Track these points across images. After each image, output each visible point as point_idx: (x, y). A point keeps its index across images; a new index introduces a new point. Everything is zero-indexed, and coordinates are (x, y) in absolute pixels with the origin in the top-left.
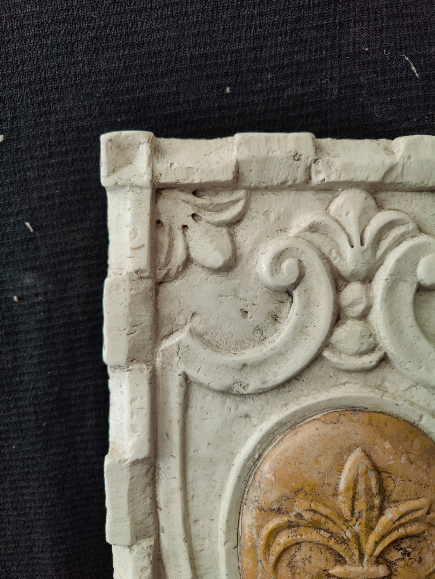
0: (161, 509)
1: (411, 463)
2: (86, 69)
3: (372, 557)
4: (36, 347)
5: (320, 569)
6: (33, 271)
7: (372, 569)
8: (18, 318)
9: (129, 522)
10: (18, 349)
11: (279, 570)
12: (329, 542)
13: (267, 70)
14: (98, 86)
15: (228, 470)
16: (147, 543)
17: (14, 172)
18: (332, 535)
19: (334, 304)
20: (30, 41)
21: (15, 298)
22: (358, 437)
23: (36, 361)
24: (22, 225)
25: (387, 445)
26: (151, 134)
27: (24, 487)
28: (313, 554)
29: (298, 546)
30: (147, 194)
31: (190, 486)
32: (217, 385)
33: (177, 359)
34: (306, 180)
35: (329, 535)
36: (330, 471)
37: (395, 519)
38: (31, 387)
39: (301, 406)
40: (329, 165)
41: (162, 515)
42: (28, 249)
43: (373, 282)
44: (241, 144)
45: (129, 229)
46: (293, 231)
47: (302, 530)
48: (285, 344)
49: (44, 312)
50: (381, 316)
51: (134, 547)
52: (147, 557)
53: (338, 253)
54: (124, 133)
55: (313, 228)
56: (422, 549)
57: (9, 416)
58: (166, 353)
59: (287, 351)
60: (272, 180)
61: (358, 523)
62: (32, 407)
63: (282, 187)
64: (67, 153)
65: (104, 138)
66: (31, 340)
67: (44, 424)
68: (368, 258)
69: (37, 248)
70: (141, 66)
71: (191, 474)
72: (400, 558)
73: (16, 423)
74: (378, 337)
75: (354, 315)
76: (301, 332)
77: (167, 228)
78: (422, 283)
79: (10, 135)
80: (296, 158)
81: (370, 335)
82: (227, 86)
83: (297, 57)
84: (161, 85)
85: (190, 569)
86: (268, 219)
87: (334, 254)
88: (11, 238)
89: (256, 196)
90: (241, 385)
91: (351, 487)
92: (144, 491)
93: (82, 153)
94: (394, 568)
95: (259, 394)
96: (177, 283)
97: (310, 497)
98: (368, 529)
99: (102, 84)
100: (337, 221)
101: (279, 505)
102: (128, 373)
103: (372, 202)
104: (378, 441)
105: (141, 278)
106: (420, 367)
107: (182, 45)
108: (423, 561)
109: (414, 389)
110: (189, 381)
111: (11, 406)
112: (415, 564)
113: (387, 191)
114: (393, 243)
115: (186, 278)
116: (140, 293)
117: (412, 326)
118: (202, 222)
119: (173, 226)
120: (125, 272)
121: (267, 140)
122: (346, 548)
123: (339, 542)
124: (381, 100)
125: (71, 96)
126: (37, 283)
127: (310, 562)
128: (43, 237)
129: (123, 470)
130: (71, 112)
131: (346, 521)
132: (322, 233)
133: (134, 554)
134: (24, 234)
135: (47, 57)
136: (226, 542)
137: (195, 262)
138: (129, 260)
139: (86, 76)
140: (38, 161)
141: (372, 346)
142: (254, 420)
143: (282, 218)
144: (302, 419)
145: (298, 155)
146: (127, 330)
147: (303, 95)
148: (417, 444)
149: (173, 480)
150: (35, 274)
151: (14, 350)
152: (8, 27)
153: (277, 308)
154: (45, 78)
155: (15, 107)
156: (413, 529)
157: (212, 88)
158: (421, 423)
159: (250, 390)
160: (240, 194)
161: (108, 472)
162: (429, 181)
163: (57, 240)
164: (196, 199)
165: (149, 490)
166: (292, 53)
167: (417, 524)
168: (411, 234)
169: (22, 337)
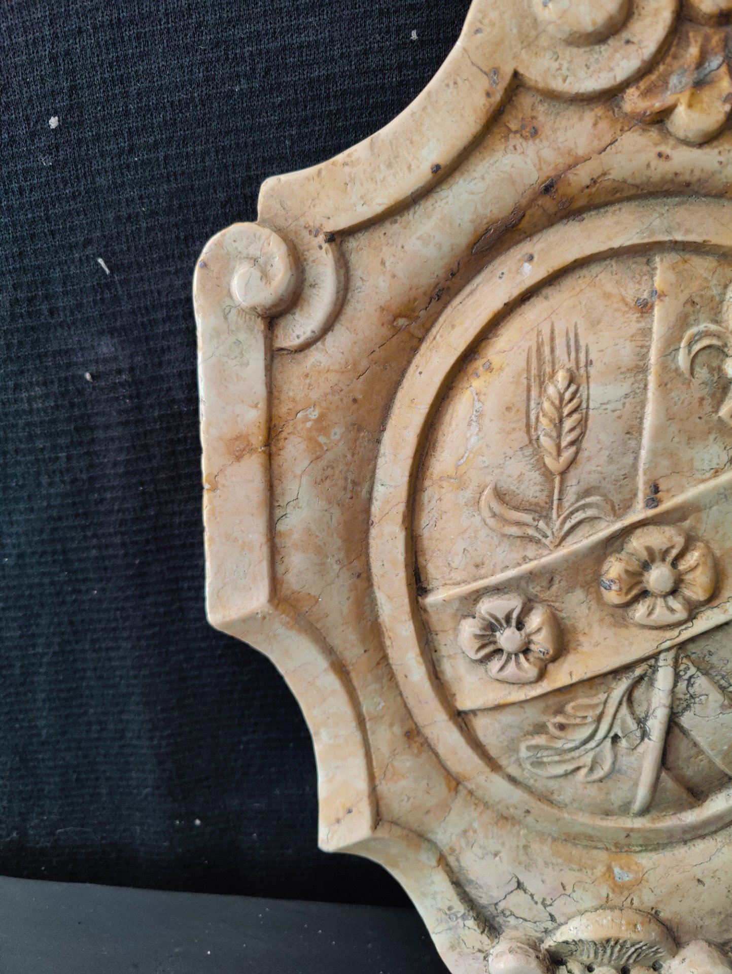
4: (121, 449)
6: (112, 335)
8: (93, 406)
10: (95, 453)
14: (202, 32)
17: (77, 178)
23: (121, 470)
24: (92, 264)
27: (112, 648)
38: (116, 507)
57: (87, 548)
66: (112, 439)
73: (96, 558)
79: (69, 116)
82: (413, 29)
84: (304, 27)
88: (77, 284)
93: (179, 144)
99: (209, 27)
125: (160, 50)
126: (119, 353)
130: (161, 77)
140: (112, 158)
150: (116, 340)
151: (88, 453)
154: (119, 19)
157: (387, 32)
163: (146, 287)
169: (100, 434)
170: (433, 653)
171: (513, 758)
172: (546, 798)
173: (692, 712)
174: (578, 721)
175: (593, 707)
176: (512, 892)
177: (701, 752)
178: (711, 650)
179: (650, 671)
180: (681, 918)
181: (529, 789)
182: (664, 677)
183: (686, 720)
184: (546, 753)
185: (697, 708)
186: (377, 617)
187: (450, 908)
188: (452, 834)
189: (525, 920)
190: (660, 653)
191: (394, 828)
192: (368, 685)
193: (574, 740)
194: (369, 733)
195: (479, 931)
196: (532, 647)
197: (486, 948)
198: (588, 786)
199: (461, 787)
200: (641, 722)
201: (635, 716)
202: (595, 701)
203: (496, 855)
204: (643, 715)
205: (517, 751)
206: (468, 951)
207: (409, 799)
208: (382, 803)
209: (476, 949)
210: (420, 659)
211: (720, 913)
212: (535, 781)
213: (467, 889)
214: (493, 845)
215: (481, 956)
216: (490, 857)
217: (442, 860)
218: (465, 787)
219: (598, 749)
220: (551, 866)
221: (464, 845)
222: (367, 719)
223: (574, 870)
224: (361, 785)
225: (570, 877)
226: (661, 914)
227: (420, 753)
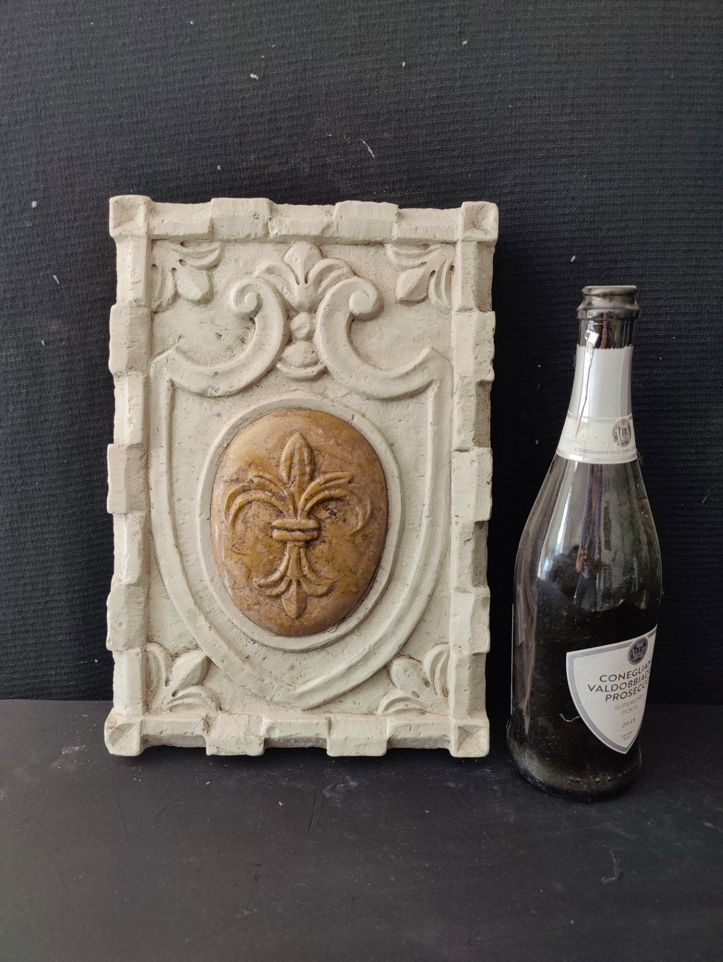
0: (152, 489)
1: (338, 445)
2: (105, 149)
3: (304, 512)
5: (266, 522)
7: (303, 521)
9: (125, 494)
11: (237, 526)
12: (271, 499)
13: (250, 152)
15: (204, 458)
16: (139, 515)
18: (274, 494)
19: (284, 327)
20: (60, 126)
21: (43, 342)
22: (298, 425)
25: (320, 431)
26: (148, 198)
28: (260, 510)
29: (250, 505)
30: (144, 242)
31: (174, 471)
32: (196, 387)
33: (166, 369)
34: (264, 234)
35: (272, 494)
36: (275, 449)
37: (321, 483)
39: (259, 405)
40: (281, 223)
41: (152, 493)
42: (54, 299)
43: (317, 313)
44: (214, 206)
45: (131, 269)
46: (256, 274)
47: (252, 492)
48: (247, 357)
49: (67, 355)
50: (320, 337)
51: (129, 515)
52: (139, 524)
53: (288, 289)
54: (127, 197)
55: (270, 271)
56: (346, 512)
58: (158, 364)
59: (248, 363)
60: (239, 234)
61: (293, 485)
62: (55, 445)
63: (246, 240)
64: (88, 217)
65: (112, 200)
67: (65, 462)
68: (310, 293)
69: (62, 298)
70: (149, 148)
71: (175, 461)
72: (328, 517)
74: (319, 354)
75: (301, 336)
76: (259, 348)
77: (160, 270)
78: (354, 313)
80: (256, 217)
81: (313, 352)
83: (274, 142)
85: (173, 537)
86: (238, 265)
87: (285, 290)
89: (229, 247)
90: (213, 389)
91: (289, 459)
92: (138, 472)
94: (323, 524)
95: (229, 396)
96: (168, 313)
97: (260, 468)
98: (301, 490)
100: (288, 265)
101: (237, 476)
102: (127, 377)
103: (316, 252)
104: (313, 428)
105: (139, 306)
106: (351, 377)
107: (181, 131)
108: (347, 522)
109: (349, 396)
110: (175, 387)
111: (36, 443)
112: (340, 523)
113: (330, 244)
114: (331, 283)
115: (175, 309)
116: (138, 318)
117: (345, 345)
118: (187, 266)
119: (165, 268)
120: (127, 301)
121: (234, 204)
122: (284, 504)
123: (279, 500)
124: (345, 177)
127: (258, 517)
128: (68, 288)
129: (121, 452)
131: (285, 484)
132: (277, 275)
133: (128, 521)
134: (52, 286)
135: (73, 139)
136: (201, 514)
137: (181, 296)
138: (130, 291)
139: (105, 156)
141: (314, 360)
142: (224, 418)
143: (248, 264)
144: (260, 416)
145: (257, 214)
146: (127, 344)
147: (280, 173)
148: (345, 433)
149: (161, 465)
152: (42, 115)
153: (244, 333)
155: (47, 180)
156: (336, 492)
158: (354, 421)
159: (220, 393)
160: (216, 245)
161: (110, 454)
162: (359, 236)
164: (183, 248)
165: (142, 472)
166: (269, 139)
167: (340, 489)
168: (345, 276)
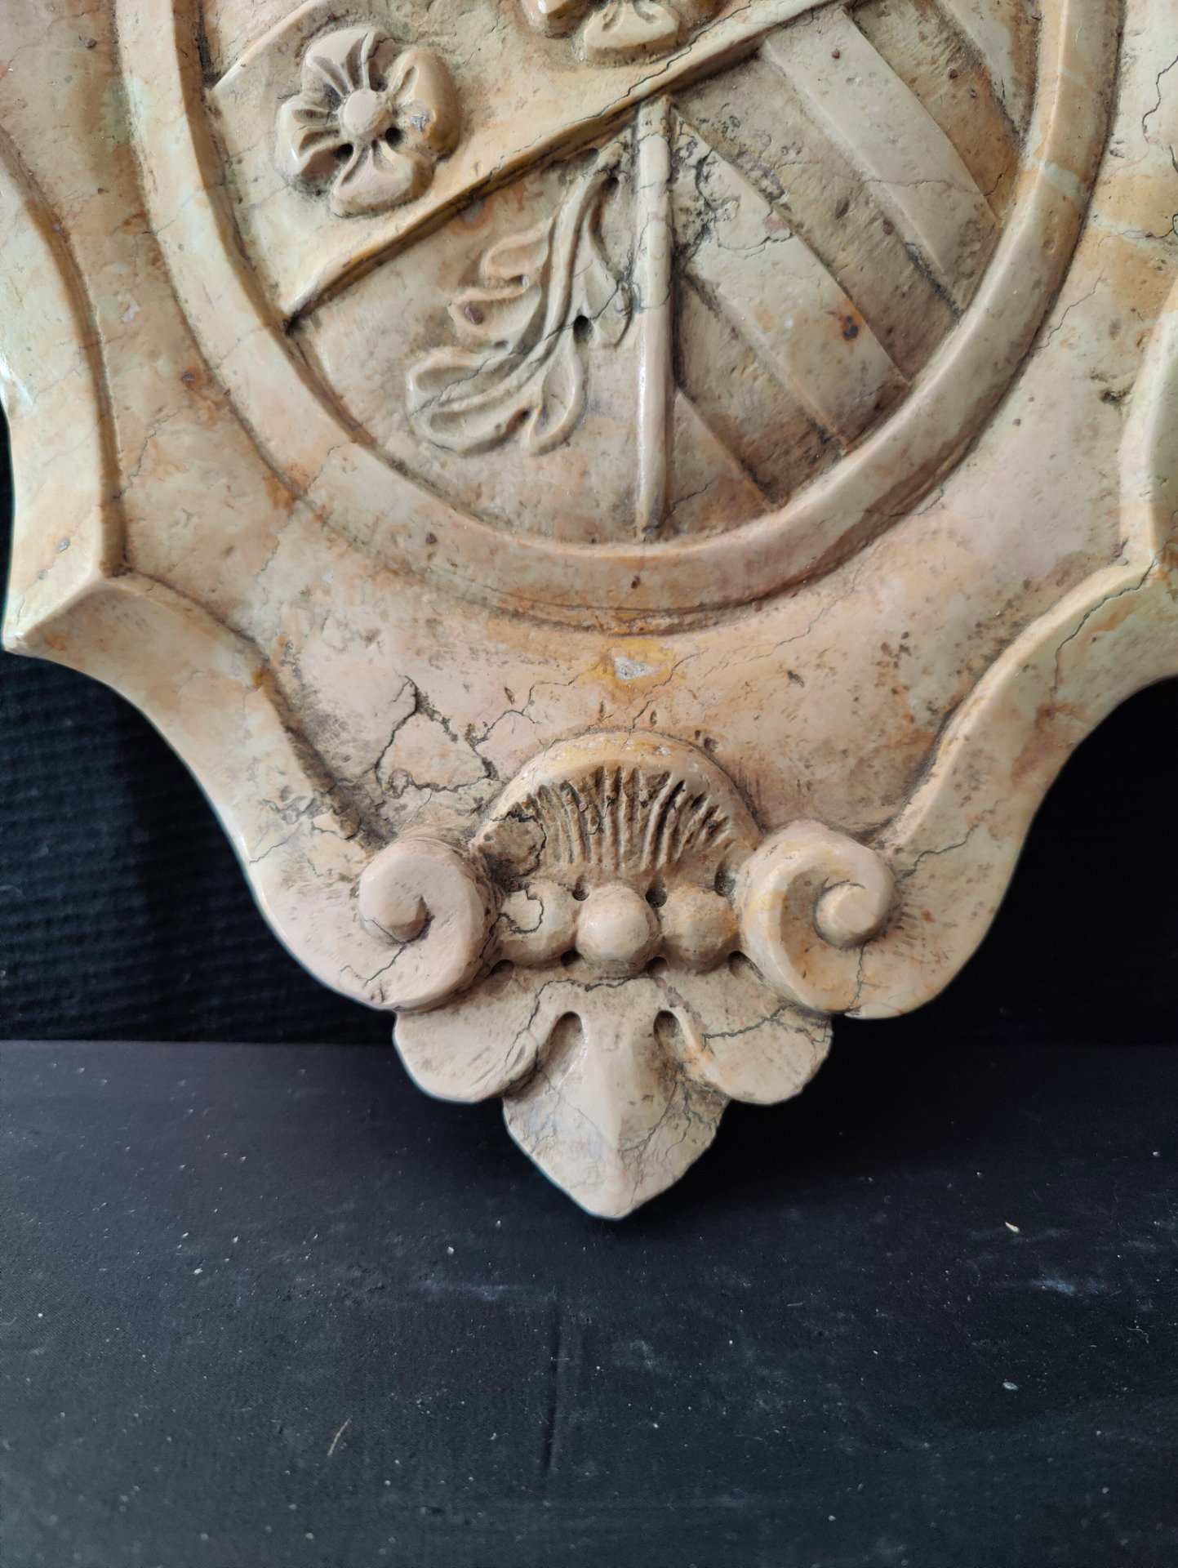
170: (236, 205)
171: (396, 417)
172: (467, 504)
173: (714, 241)
174: (507, 292)
175: (526, 251)
176: (405, 720)
177: (750, 352)
178: (736, 114)
179: (625, 157)
180: (762, 759)
181: (431, 485)
182: (650, 163)
183: (705, 262)
184: (455, 391)
185: (720, 229)
186: (129, 136)
187: (284, 793)
188: (281, 603)
189: (435, 788)
190: (635, 105)
191: (159, 589)
192: (106, 264)
193: (501, 344)
194: (108, 370)
195: (342, 834)
196: (403, 122)
197: (356, 869)
198: (545, 459)
199: (299, 505)
200: (623, 278)
201: (610, 265)
202: (531, 236)
203: (370, 639)
204: (625, 261)
205: (400, 396)
206: (316, 882)
207: (189, 516)
208: (134, 529)
209: (336, 876)
210: (202, 195)
211: (844, 752)
212: (443, 465)
213: (320, 747)
214: (364, 618)
215: (346, 887)
216: (359, 644)
217: (265, 676)
218: (309, 504)
219: (551, 361)
220: (483, 655)
221: (305, 626)
222: (103, 338)
223: (533, 663)
224: (89, 482)
225: (520, 676)
226: (719, 749)
227: (213, 420)
